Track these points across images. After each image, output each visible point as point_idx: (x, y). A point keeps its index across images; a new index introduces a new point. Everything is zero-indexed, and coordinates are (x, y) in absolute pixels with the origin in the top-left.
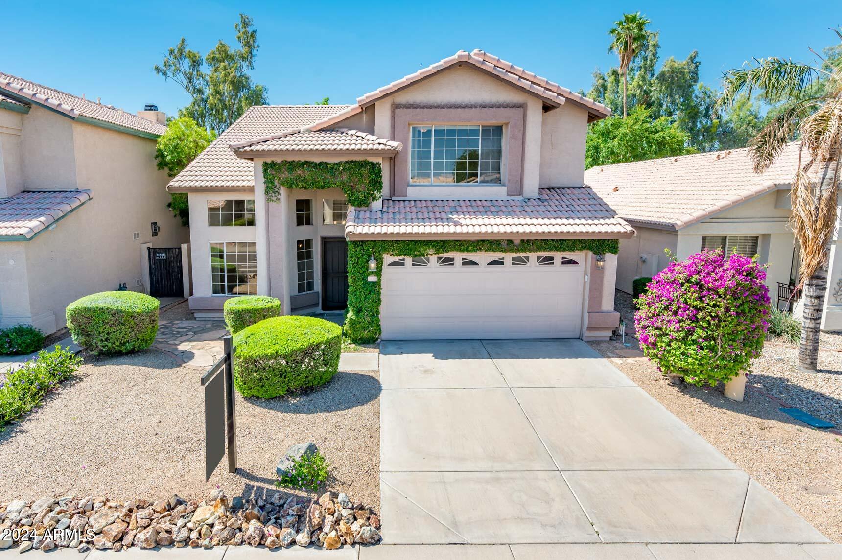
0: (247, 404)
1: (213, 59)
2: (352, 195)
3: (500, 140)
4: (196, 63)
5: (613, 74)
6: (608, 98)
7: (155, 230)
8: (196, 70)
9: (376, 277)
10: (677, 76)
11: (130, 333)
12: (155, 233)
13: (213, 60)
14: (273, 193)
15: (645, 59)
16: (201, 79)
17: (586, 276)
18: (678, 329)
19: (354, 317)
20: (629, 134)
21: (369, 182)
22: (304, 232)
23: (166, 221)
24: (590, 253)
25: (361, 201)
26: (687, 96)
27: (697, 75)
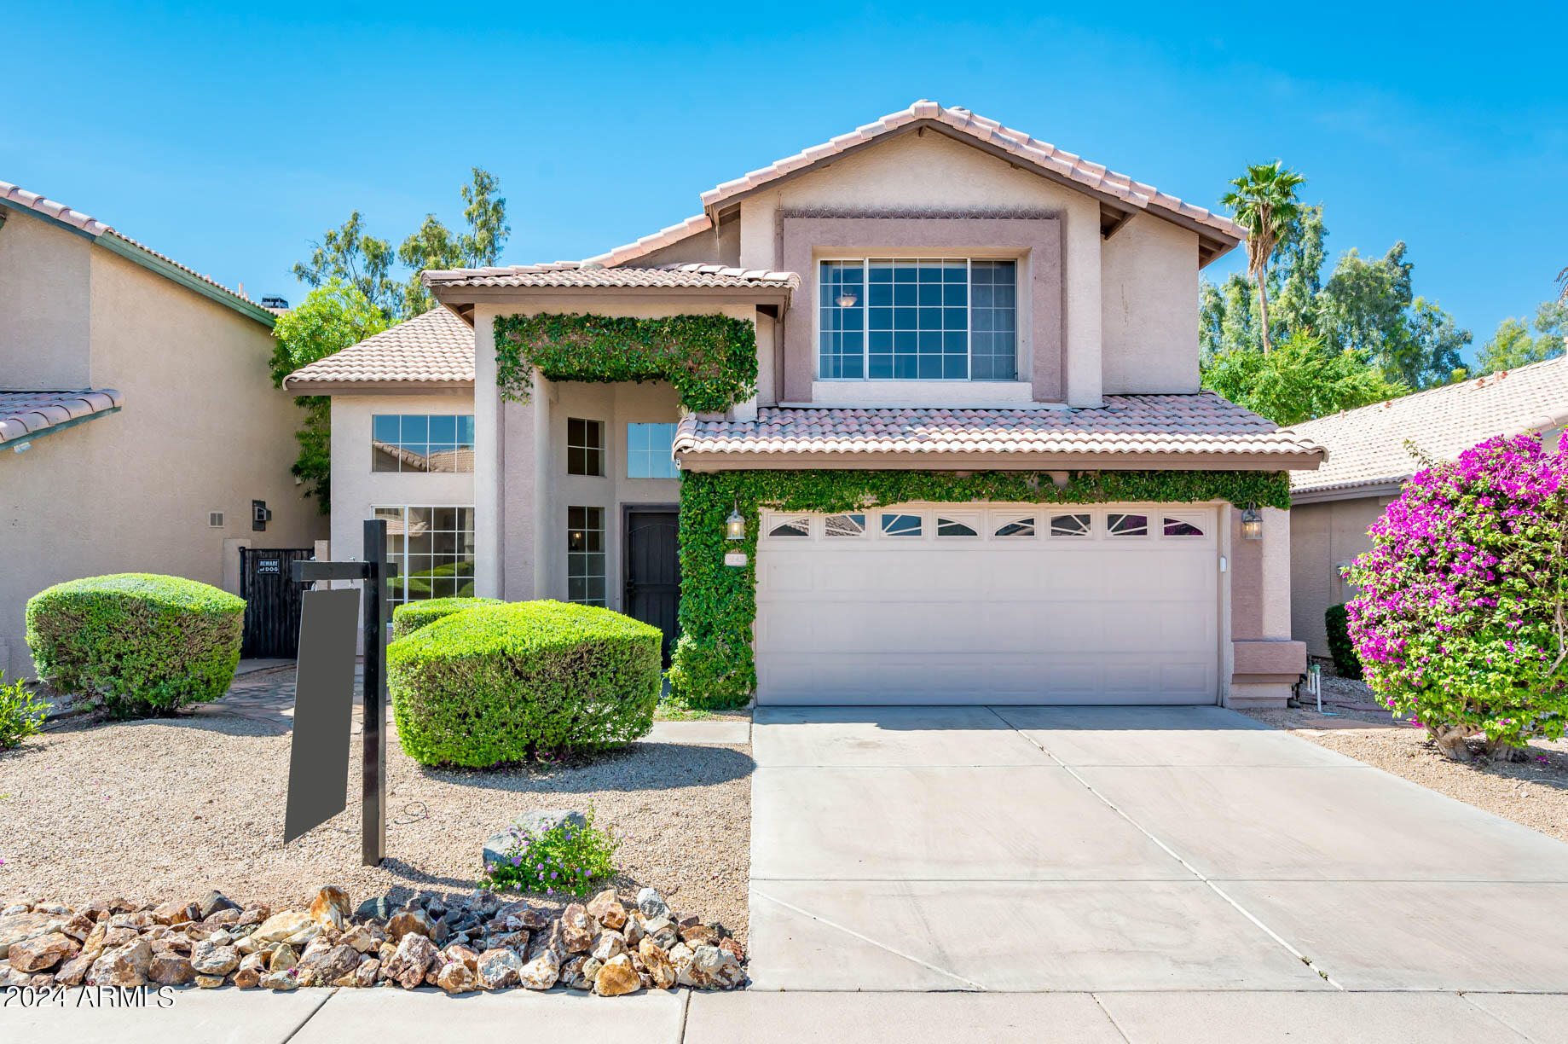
0: (428, 781)
1: (416, 249)
2: (691, 387)
3: (1012, 291)
4: (379, 259)
5: (1235, 285)
6: (1229, 330)
7: (260, 516)
8: (379, 275)
9: (745, 556)
10: (1368, 285)
11: (169, 657)
12: (260, 523)
13: (416, 254)
14: (516, 380)
15: (1300, 256)
16: (389, 293)
17: (1223, 560)
18: (1455, 607)
19: (694, 646)
20: (1282, 382)
21: (728, 360)
22: (585, 490)
23: (284, 502)
24: (1228, 507)
25: (710, 400)
26: (1392, 330)
27: (1408, 289)
